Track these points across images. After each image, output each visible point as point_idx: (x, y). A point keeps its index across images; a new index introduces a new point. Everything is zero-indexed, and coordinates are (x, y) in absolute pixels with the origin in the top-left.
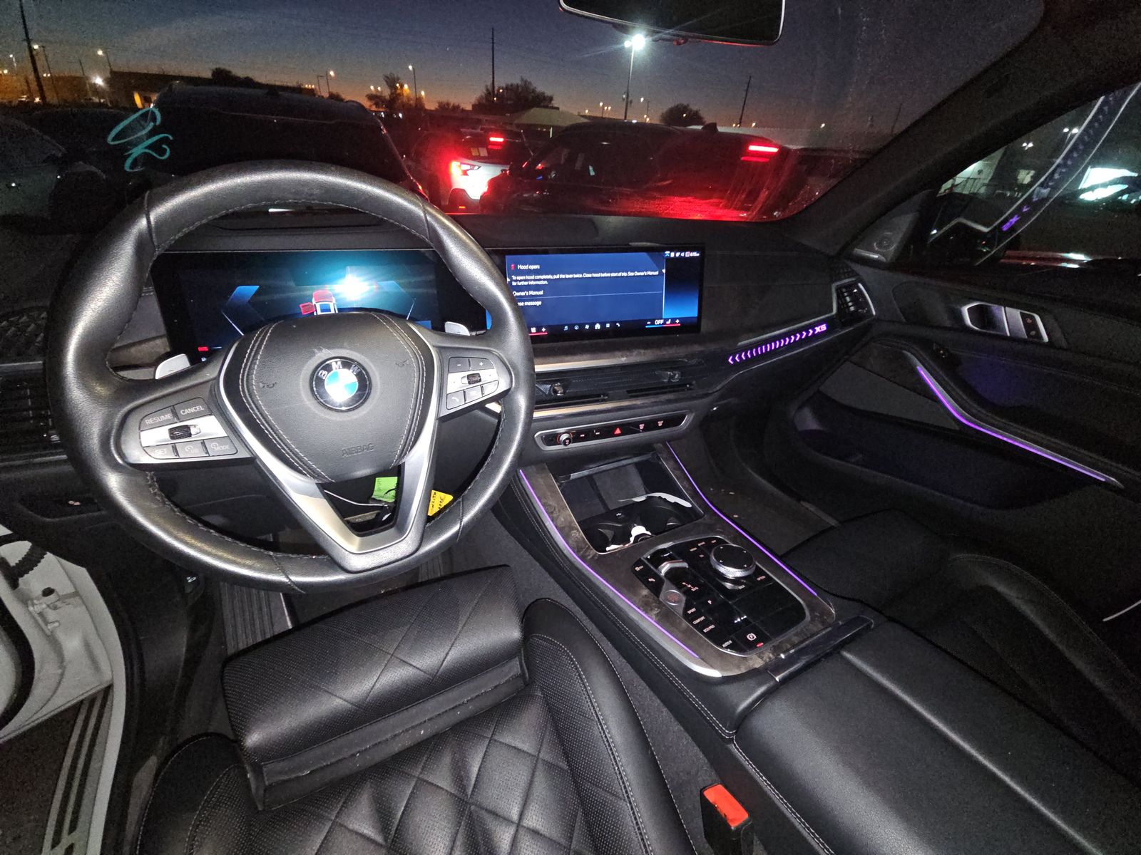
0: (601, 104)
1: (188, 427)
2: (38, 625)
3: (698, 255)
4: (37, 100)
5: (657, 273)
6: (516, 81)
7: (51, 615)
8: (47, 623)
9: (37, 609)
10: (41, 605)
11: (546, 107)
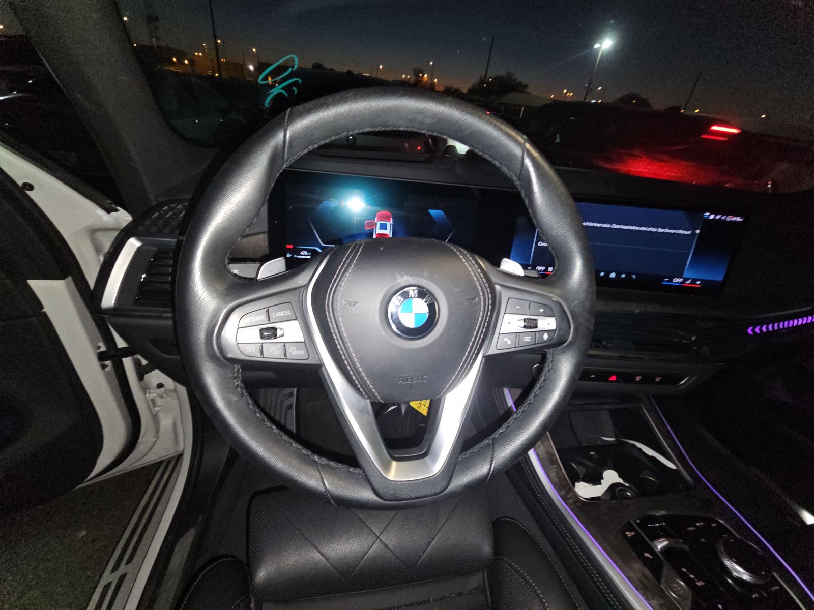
0: (565, 91)
1: (275, 329)
2: (149, 407)
3: (741, 220)
4: (217, 75)
5: (689, 233)
6: (502, 72)
7: (159, 401)
8: (154, 405)
9: (151, 396)
10: (153, 394)
11: (522, 91)
